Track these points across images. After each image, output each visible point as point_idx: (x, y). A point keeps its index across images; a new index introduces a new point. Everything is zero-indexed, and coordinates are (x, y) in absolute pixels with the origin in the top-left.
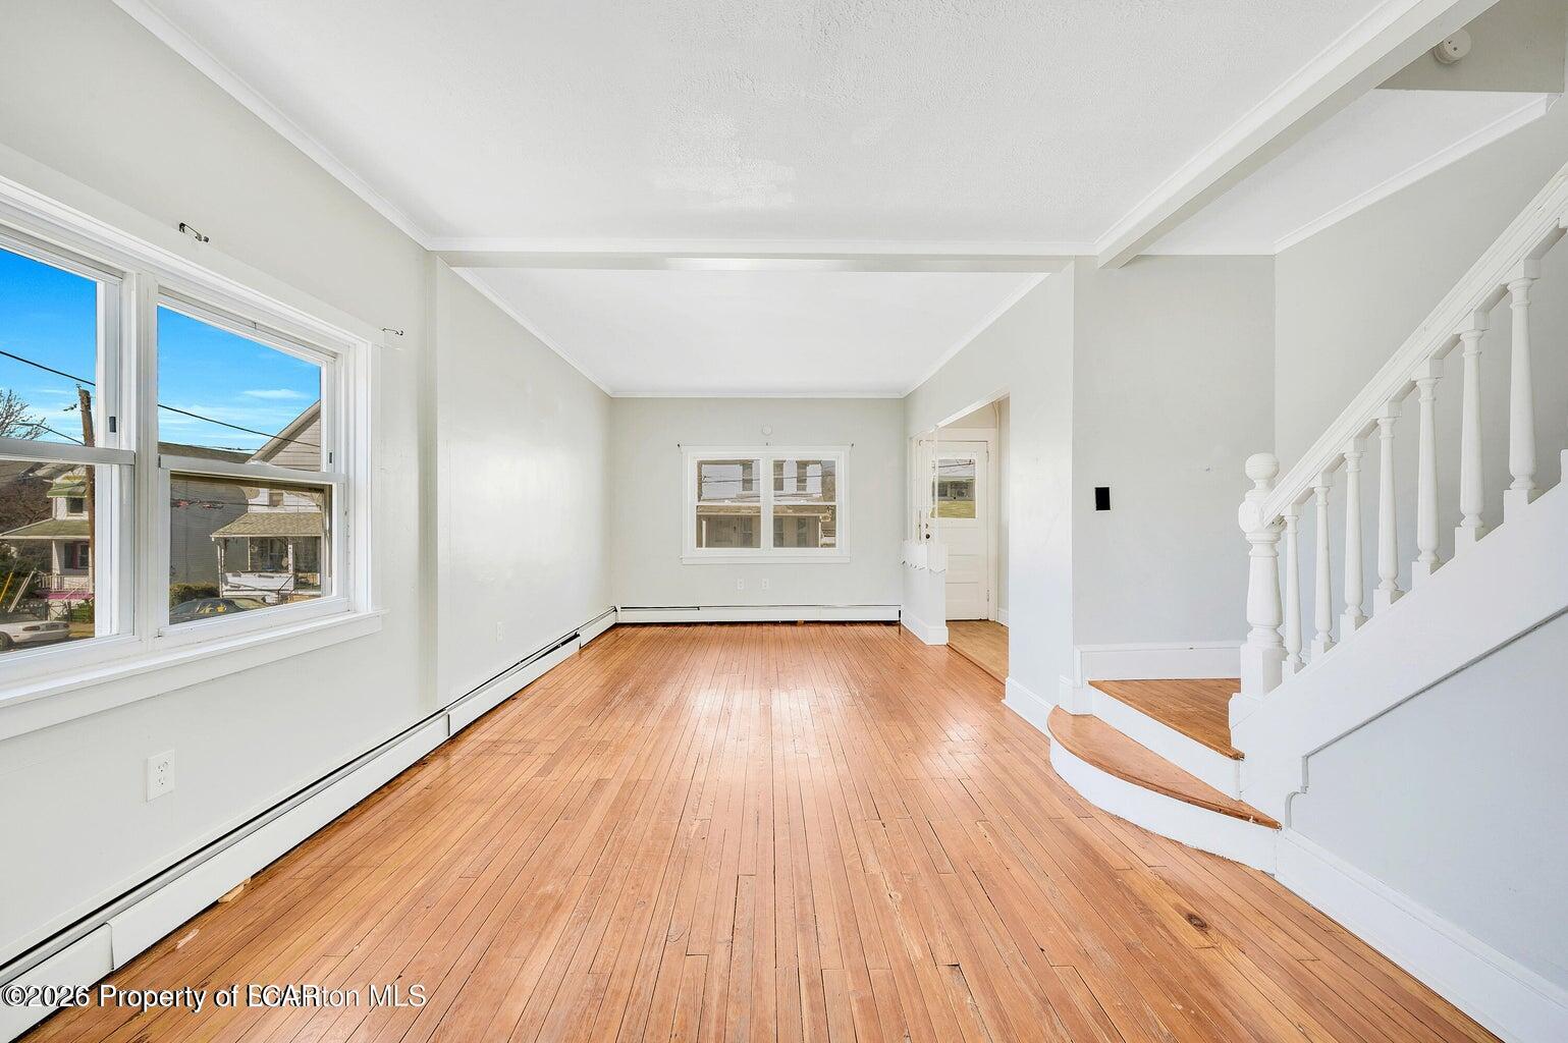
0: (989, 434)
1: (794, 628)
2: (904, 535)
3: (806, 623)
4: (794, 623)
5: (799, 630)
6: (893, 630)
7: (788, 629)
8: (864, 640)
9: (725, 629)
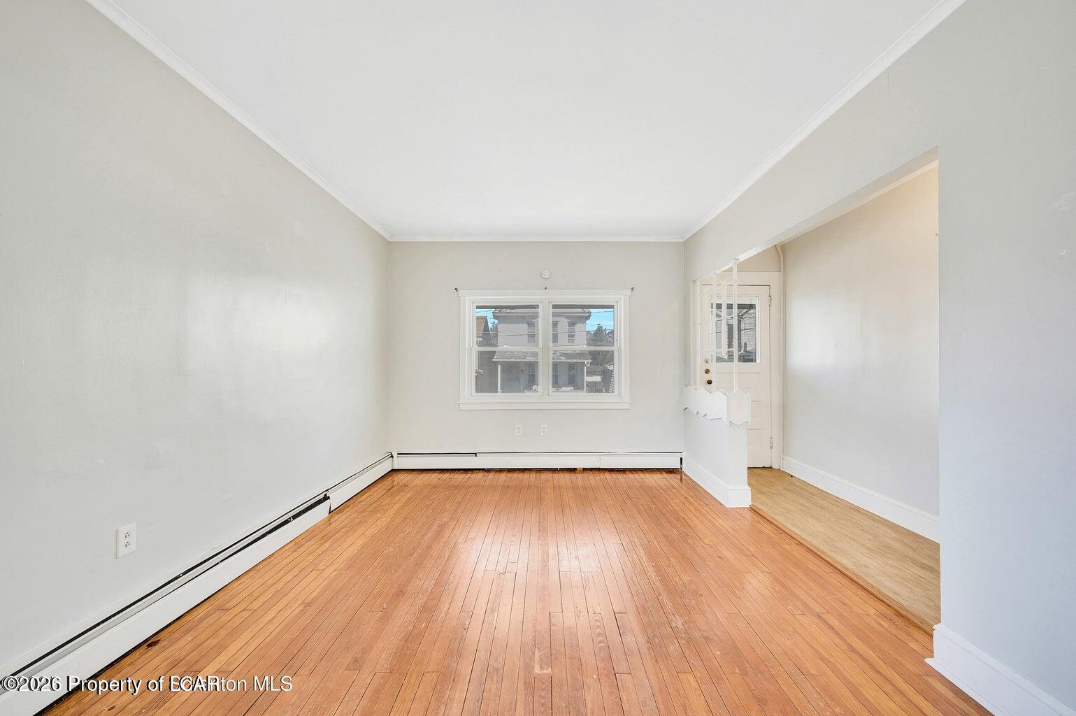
0: (773, 278)
1: (573, 476)
2: (686, 381)
3: (585, 470)
4: (573, 470)
5: (579, 478)
6: (673, 479)
7: (567, 476)
8: (645, 489)
9: (503, 476)
